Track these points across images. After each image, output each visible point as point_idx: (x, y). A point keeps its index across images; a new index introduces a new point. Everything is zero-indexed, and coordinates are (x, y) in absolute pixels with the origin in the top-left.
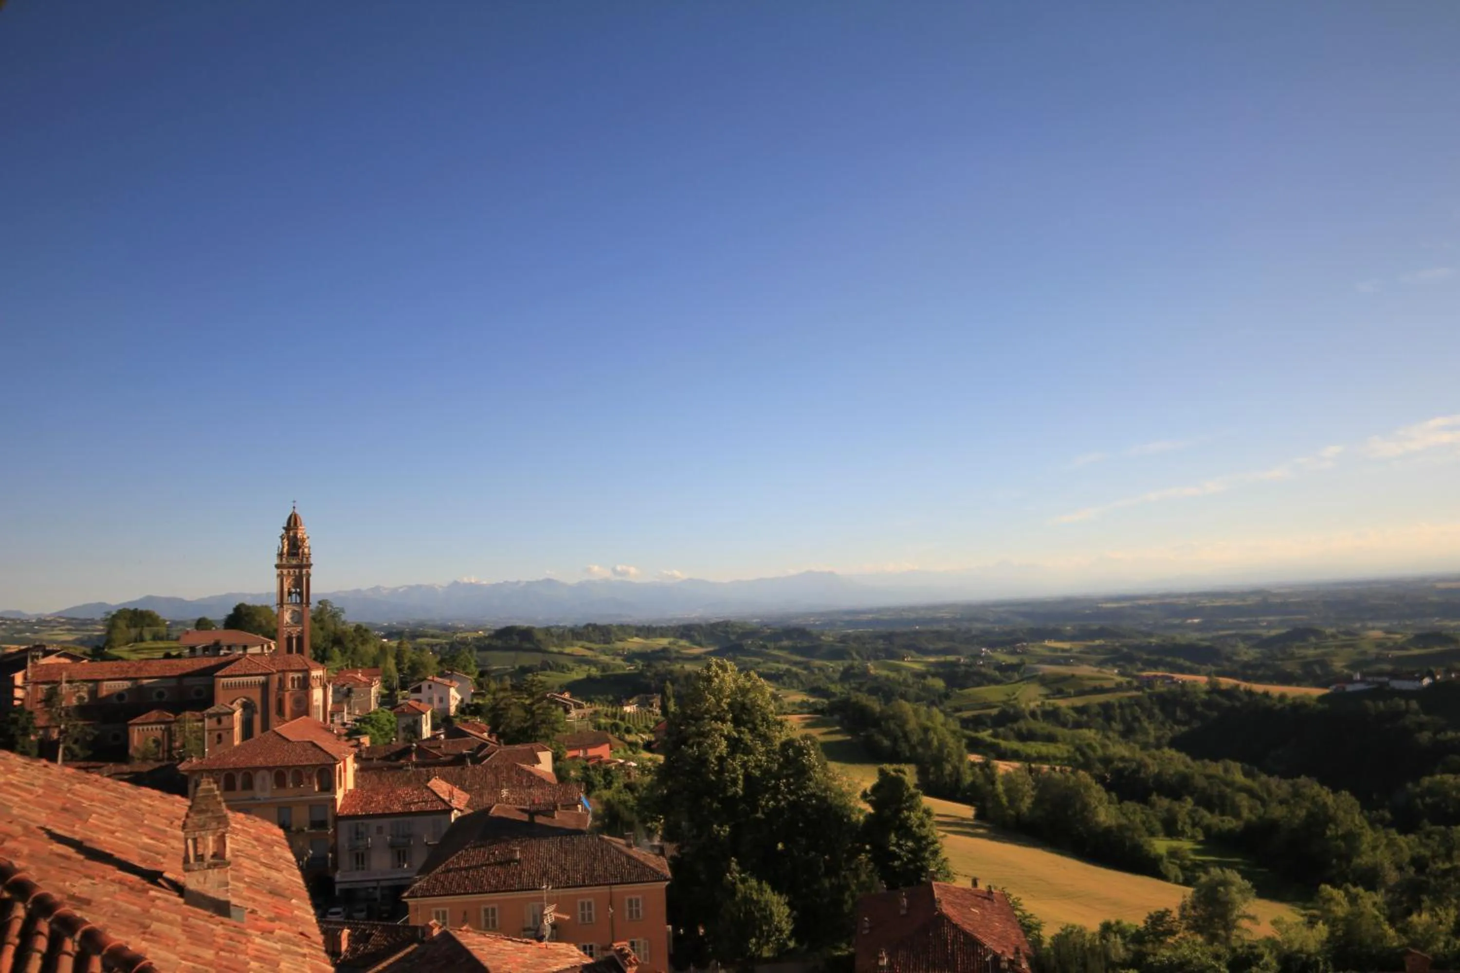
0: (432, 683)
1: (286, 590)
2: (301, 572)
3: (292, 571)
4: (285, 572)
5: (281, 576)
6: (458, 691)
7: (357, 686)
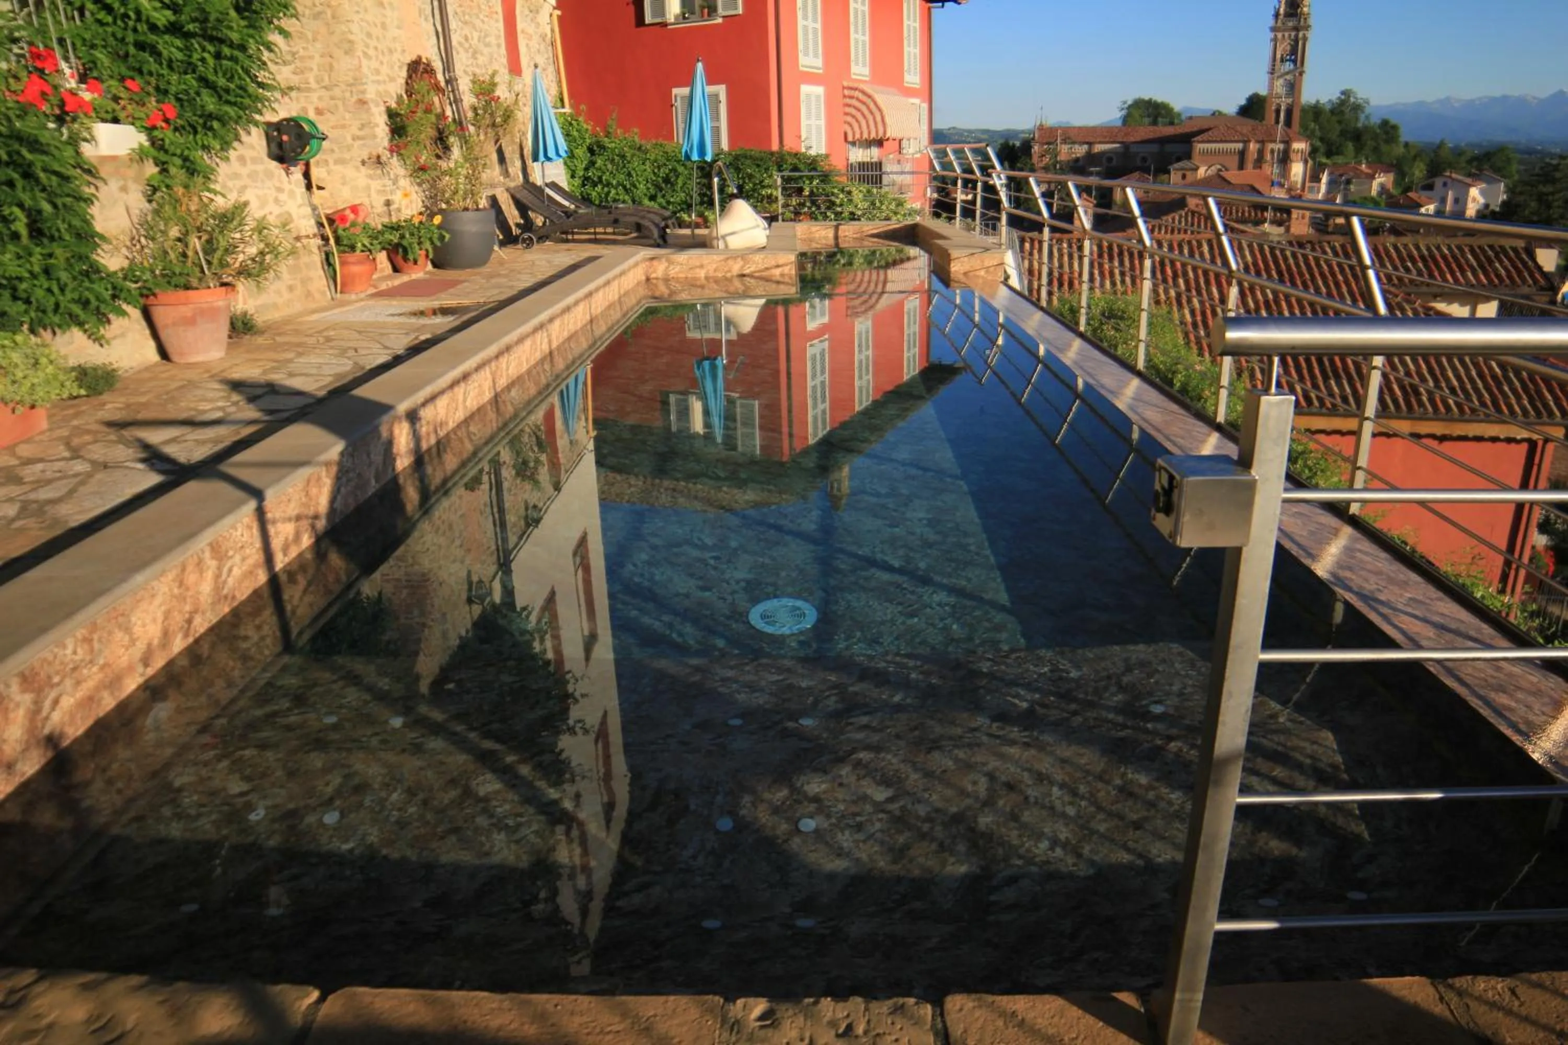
0: (1449, 181)
1: (1278, 56)
2: (1297, 36)
3: (1286, 34)
4: (1280, 35)
5: (1275, 40)
6: (1483, 193)
7: (1358, 177)
